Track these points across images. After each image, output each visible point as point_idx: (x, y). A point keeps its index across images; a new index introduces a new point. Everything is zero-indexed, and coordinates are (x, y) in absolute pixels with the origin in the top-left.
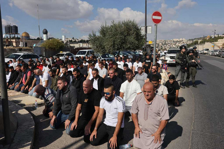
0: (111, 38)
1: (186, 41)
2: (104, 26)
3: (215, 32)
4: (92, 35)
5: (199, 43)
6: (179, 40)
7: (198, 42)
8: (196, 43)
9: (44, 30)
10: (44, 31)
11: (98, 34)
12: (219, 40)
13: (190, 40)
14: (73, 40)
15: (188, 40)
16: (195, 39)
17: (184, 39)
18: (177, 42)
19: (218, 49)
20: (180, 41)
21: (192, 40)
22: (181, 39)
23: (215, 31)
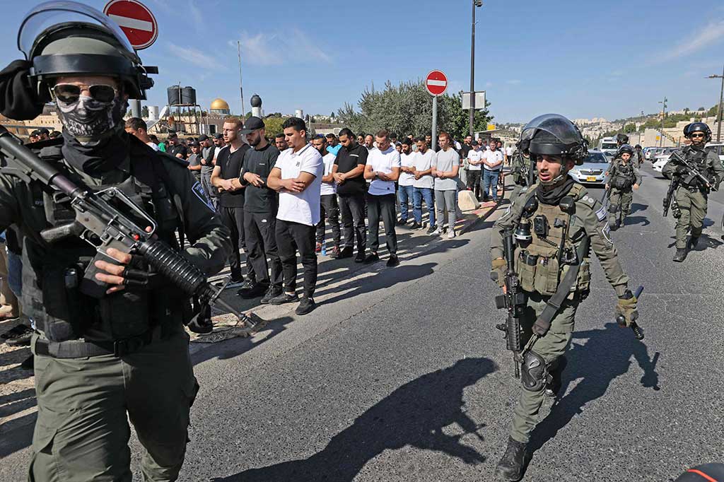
0: (381, 118)
1: (607, 124)
2: (370, 92)
3: (666, 103)
4: (345, 112)
5: (637, 130)
6: (590, 122)
7: (635, 128)
8: (632, 129)
9: (254, 96)
10: (254, 99)
11: (357, 110)
12: (680, 122)
13: (616, 122)
14: (332, 118)
15: (613, 123)
16: (630, 119)
17: (602, 120)
18: (585, 127)
19: (671, 145)
20: (592, 125)
21: (623, 122)
22: (594, 121)
23: (666, 101)
